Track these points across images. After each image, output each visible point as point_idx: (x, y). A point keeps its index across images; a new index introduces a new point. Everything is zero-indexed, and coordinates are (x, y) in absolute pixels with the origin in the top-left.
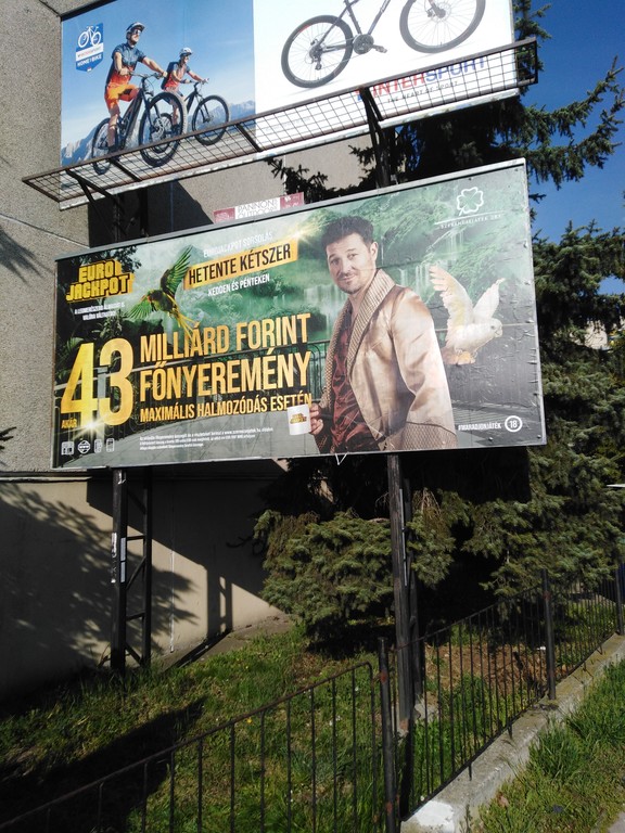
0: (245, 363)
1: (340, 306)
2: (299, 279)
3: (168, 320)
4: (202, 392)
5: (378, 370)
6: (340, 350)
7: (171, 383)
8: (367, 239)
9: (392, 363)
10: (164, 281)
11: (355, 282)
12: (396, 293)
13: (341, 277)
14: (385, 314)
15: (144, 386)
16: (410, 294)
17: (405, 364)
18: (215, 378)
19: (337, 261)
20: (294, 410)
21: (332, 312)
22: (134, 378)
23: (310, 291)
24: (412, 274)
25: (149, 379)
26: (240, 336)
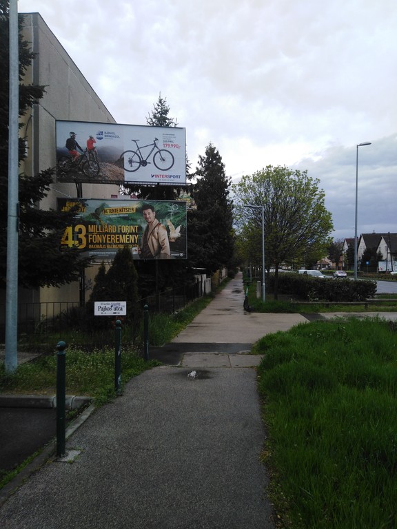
0: (121, 236)
1: (146, 225)
2: (135, 217)
3: (98, 222)
4: (108, 242)
5: (154, 241)
6: (146, 235)
7: (99, 239)
8: (153, 211)
9: (158, 240)
10: (96, 211)
11: (150, 220)
12: (159, 224)
13: (146, 218)
14: (157, 228)
15: (90, 239)
16: (162, 225)
17: (161, 240)
18: (112, 239)
19: (146, 214)
20: (134, 249)
21: (144, 226)
22: (86, 236)
23: (139, 220)
24: (163, 221)
25: (91, 237)
26: (119, 229)
